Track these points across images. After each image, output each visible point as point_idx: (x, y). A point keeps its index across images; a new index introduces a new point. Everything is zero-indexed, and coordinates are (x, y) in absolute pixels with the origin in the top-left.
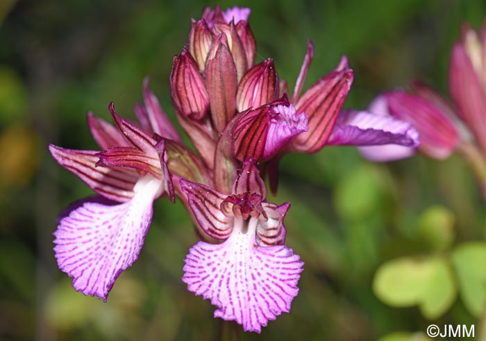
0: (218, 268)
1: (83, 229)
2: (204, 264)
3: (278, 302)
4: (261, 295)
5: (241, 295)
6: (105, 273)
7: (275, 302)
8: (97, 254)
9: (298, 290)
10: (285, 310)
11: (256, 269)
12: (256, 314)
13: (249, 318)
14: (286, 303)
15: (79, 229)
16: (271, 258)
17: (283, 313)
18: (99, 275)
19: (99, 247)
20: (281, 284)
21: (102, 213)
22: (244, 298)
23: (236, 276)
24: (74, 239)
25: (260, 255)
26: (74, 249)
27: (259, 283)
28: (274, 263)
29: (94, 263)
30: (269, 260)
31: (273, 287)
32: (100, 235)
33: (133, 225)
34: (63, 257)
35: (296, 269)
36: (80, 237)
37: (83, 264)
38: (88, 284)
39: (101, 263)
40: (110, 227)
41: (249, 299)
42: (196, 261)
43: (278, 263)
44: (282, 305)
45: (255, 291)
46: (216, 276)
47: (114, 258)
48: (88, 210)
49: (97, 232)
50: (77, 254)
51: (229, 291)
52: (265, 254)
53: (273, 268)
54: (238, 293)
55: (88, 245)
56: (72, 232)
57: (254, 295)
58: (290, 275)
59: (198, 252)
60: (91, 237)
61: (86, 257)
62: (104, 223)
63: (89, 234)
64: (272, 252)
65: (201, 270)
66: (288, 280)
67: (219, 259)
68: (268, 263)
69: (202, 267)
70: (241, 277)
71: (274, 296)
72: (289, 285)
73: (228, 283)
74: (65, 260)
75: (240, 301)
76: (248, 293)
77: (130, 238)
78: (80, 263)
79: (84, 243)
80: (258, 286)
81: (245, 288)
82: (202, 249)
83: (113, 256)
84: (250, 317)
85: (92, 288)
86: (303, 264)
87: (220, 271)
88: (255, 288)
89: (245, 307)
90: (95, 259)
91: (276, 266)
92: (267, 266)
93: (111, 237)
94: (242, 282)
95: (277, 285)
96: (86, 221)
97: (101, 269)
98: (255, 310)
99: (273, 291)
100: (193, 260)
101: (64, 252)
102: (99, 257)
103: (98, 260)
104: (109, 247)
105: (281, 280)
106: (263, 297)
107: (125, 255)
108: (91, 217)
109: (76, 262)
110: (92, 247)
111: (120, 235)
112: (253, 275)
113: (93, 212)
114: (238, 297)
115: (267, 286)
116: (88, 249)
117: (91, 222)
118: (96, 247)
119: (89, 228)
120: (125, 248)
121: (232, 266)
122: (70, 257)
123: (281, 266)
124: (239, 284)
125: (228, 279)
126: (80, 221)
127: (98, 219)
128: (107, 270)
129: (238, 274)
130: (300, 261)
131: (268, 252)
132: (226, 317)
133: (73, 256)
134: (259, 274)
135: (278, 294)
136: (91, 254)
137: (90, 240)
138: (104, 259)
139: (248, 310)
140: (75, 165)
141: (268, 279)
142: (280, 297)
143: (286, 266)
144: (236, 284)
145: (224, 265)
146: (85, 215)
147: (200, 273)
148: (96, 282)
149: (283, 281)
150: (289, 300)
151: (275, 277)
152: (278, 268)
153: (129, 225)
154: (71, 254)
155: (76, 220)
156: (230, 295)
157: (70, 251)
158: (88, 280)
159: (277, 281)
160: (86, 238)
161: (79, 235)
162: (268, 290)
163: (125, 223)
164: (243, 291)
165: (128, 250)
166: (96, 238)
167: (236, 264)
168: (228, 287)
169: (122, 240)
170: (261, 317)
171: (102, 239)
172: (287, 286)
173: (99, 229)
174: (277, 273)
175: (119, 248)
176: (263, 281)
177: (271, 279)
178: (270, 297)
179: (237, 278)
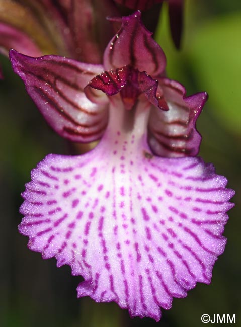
0: (83, 200)
2: (58, 195)
3: (189, 262)
4: (160, 250)
5: (126, 250)
7: (185, 263)
9: (224, 242)
10: (202, 279)
11: (149, 200)
12: (152, 286)
13: (138, 295)
14: (204, 267)
16: (175, 179)
17: (199, 284)
20: (194, 229)
22: (130, 256)
23: (114, 214)
25: (157, 173)
27: (155, 227)
28: (181, 188)
31: (181, 234)
35: (221, 203)
41: (139, 258)
42: (44, 193)
43: (189, 188)
44: (197, 270)
45: (148, 243)
46: (80, 216)
51: (103, 243)
52: (164, 171)
53: (179, 198)
54: (118, 247)
57: (147, 249)
58: (209, 213)
59: (46, 174)
64: (179, 169)
65: (54, 207)
66: (207, 222)
67: (85, 182)
68: (170, 188)
69: (54, 202)
70: (123, 216)
71: (182, 251)
72: (209, 232)
73: (100, 227)
75: (122, 262)
76: (136, 246)
80: (154, 233)
81: (131, 237)
82: (53, 168)
84: (141, 291)
86: (231, 193)
87: (87, 205)
88: (149, 237)
89: (133, 274)
91: (184, 194)
92: (169, 193)
94: (125, 226)
95: (187, 230)
98: (150, 279)
99: (180, 242)
100: (39, 192)
105: (194, 221)
112: (144, 211)
114: (119, 255)
115: (170, 231)
121: (108, 195)
123: (195, 195)
124: (121, 231)
125: (101, 221)
129: (119, 212)
130: (228, 187)
131: (170, 168)
132: (97, 296)
134: (155, 209)
135: (189, 249)
139: (137, 280)
141: (171, 219)
142: (193, 254)
143: (203, 196)
144: (116, 229)
145: (92, 193)
147: (51, 213)
149: (199, 223)
150: (208, 260)
151: (183, 216)
152: (188, 199)
156: (105, 250)
159: (187, 223)
162: (172, 240)
164: (128, 243)
167: (114, 191)
168: (101, 235)
170: (160, 292)
172: (205, 234)
174: (187, 209)
176: (162, 223)
177: (177, 219)
178: (176, 253)
179: (116, 219)
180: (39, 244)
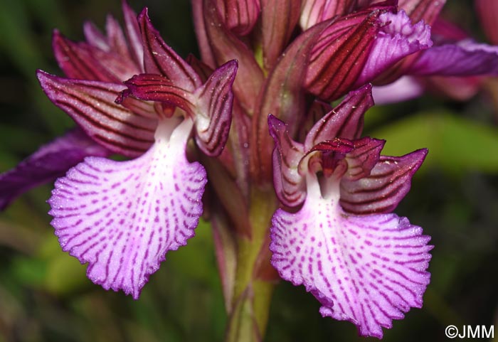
0: (303, 248)
1: (86, 194)
2: (287, 242)
3: (401, 293)
4: (372, 285)
5: (345, 284)
6: (132, 257)
7: (397, 293)
8: (111, 231)
9: (429, 276)
10: (414, 304)
11: (353, 248)
12: (372, 312)
13: (362, 318)
14: (415, 295)
15: (80, 195)
16: (373, 232)
17: (412, 308)
18: (122, 261)
19: (112, 221)
20: (398, 268)
21: (109, 171)
22: (351, 289)
23: (330, 258)
24: (76, 209)
25: (355, 228)
26: (78, 223)
27: (363, 268)
28: (379, 238)
29: (110, 243)
30: (371, 236)
31: (387, 273)
32: (110, 204)
33: (162, 188)
34: (66, 235)
35: (421, 246)
36: (83, 206)
37: (94, 245)
38: (107, 274)
39: (121, 243)
40: (123, 192)
41: (357, 291)
43: (386, 238)
44: (409, 297)
45: (361, 280)
46: (303, 259)
47: (141, 235)
48: (91, 167)
49: (105, 198)
50: (84, 231)
51: (326, 280)
52: (362, 226)
53: (379, 247)
54: (340, 282)
55: (96, 218)
56: (72, 199)
57: (362, 284)
58: (410, 254)
59: (280, 224)
60: (98, 206)
61: (95, 235)
62: (114, 187)
63: (95, 202)
64: (375, 224)
65: (287, 250)
66: (410, 262)
67: (301, 235)
68: (369, 239)
69: (287, 246)
70: (339, 259)
71: (391, 285)
72: (413, 270)
73: (320, 268)
74: (70, 239)
75: (345, 294)
76: (353, 281)
77: (162, 206)
78: (91, 243)
79: (90, 214)
80: (363, 272)
81: (347, 275)
82: (282, 219)
83: (140, 232)
84: (364, 316)
85: (115, 279)
87: (306, 252)
88: (361, 276)
89: (355, 302)
90: (111, 238)
91: (384, 243)
92: (368, 243)
93: (129, 206)
94: (341, 267)
95: (390, 269)
96: (89, 183)
97: (123, 251)
98: (369, 306)
99: (387, 278)
100: (279, 236)
101: (66, 228)
102: (117, 235)
103: (114, 239)
104: (128, 220)
105: (396, 262)
106: (376, 288)
107: (160, 230)
108: (96, 177)
109: (84, 242)
110: (101, 221)
111: (144, 203)
112: (351, 257)
113: (97, 170)
114: (342, 288)
115: (376, 271)
116: (97, 224)
117: (96, 184)
118: (107, 220)
119: (94, 193)
120: (157, 220)
121: (320, 244)
122: (76, 235)
123: (393, 243)
124: (338, 271)
125: (319, 263)
126: (82, 182)
127: (105, 180)
128: (133, 253)
129: (334, 256)
130: (424, 234)
131: (367, 224)
132: (337, 315)
133: (79, 233)
134: (360, 255)
135: (398, 283)
136: (101, 230)
137: (97, 211)
138: (124, 237)
139: (360, 307)
140: (72, 101)
141: (375, 262)
142: (403, 286)
143: (401, 243)
144: (334, 269)
145: (308, 242)
146: (88, 175)
147: (287, 254)
148: (119, 271)
149: (402, 263)
150: (419, 291)
151: (386, 259)
152: (388, 246)
153: (156, 187)
154: (76, 230)
155: (77, 181)
156: (329, 285)
157: (73, 226)
158: (107, 268)
159: (389, 264)
160: (92, 208)
161: (82, 203)
162: (379, 278)
163: (150, 185)
164: (346, 279)
165: (162, 223)
166: (105, 207)
167: (326, 241)
168: (322, 274)
169: (150, 209)
170: (380, 316)
171: (114, 209)
172: (410, 271)
173: (109, 194)
174: (389, 254)
175: (147, 221)
176: (368, 265)
177: (380, 262)
178: (387, 287)
179: (332, 262)
180: (287, 274)
